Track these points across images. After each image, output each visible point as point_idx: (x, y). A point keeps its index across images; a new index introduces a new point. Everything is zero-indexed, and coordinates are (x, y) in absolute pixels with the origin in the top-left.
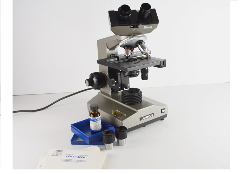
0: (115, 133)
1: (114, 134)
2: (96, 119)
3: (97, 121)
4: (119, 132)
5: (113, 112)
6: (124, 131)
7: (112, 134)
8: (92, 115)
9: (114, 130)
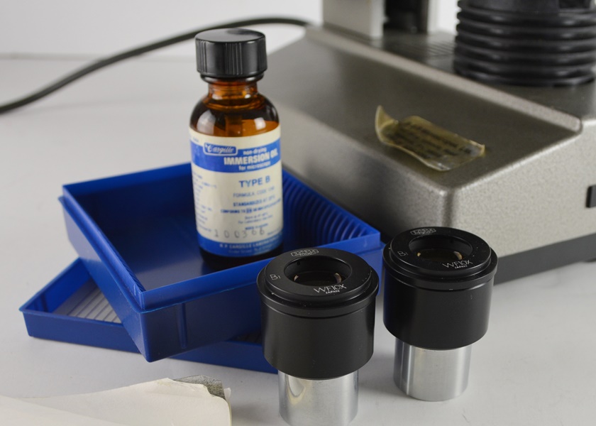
0: (381, 286)
1: (369, 292)
2: (241, 154)
3: (246, 168)
4: (420, 283)
5: (382, 122)
6: (465, 278)
7: (355, 292)
8: (206, 120)
9: (375, 262)
